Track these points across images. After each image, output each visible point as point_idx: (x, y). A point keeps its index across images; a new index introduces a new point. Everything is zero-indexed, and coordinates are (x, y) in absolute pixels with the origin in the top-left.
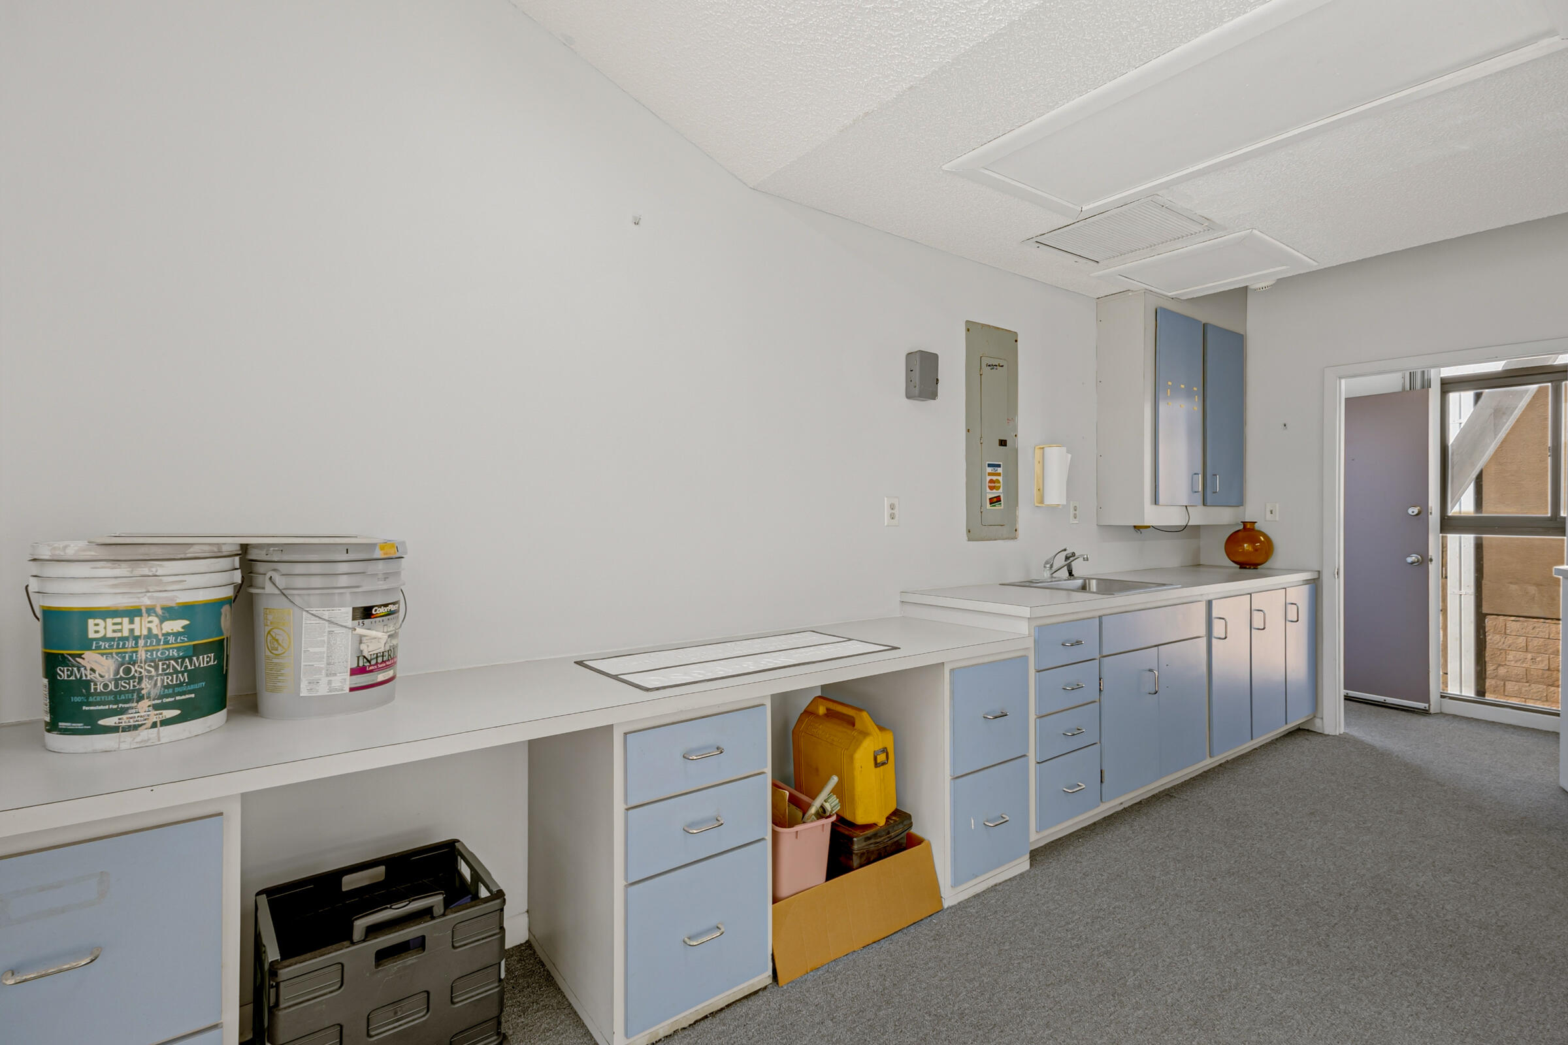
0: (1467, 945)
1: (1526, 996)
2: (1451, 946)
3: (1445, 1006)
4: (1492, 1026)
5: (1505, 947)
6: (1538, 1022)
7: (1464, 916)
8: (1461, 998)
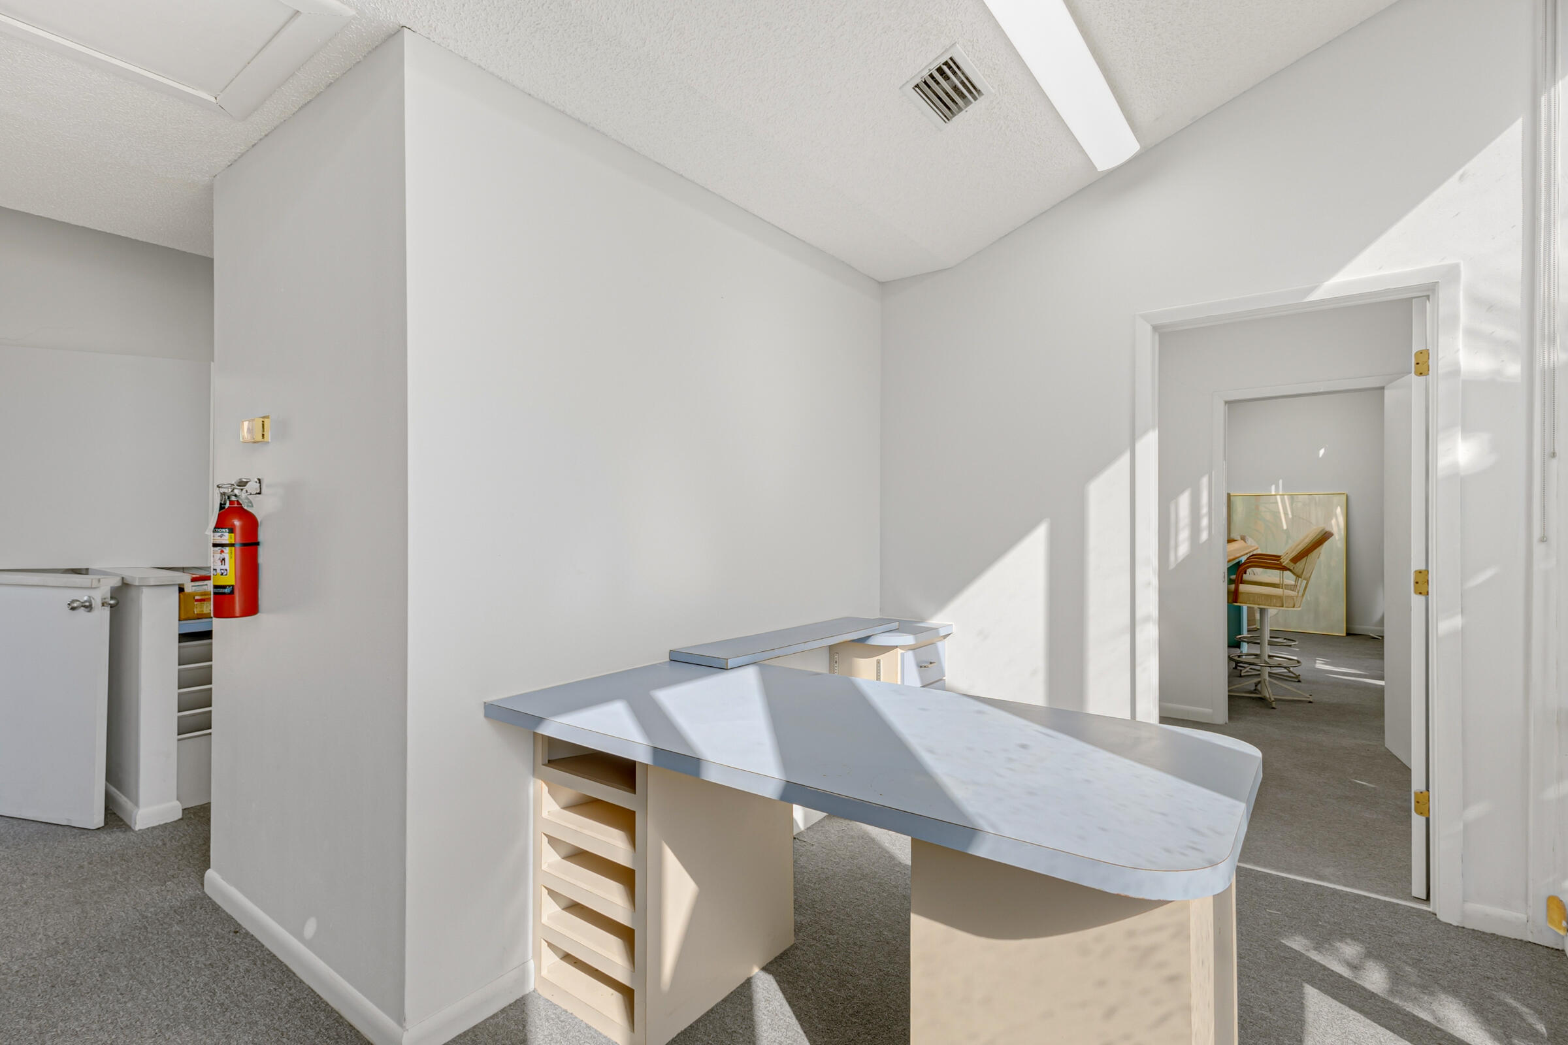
0: (63, 975)
1: (154, 973)
2: (53, 986)
3: (120, 1030)
4: (166, 1011)
5: (91, 955)
6: (183, 982)
7: (27, 957)
8: (119, 1014)
